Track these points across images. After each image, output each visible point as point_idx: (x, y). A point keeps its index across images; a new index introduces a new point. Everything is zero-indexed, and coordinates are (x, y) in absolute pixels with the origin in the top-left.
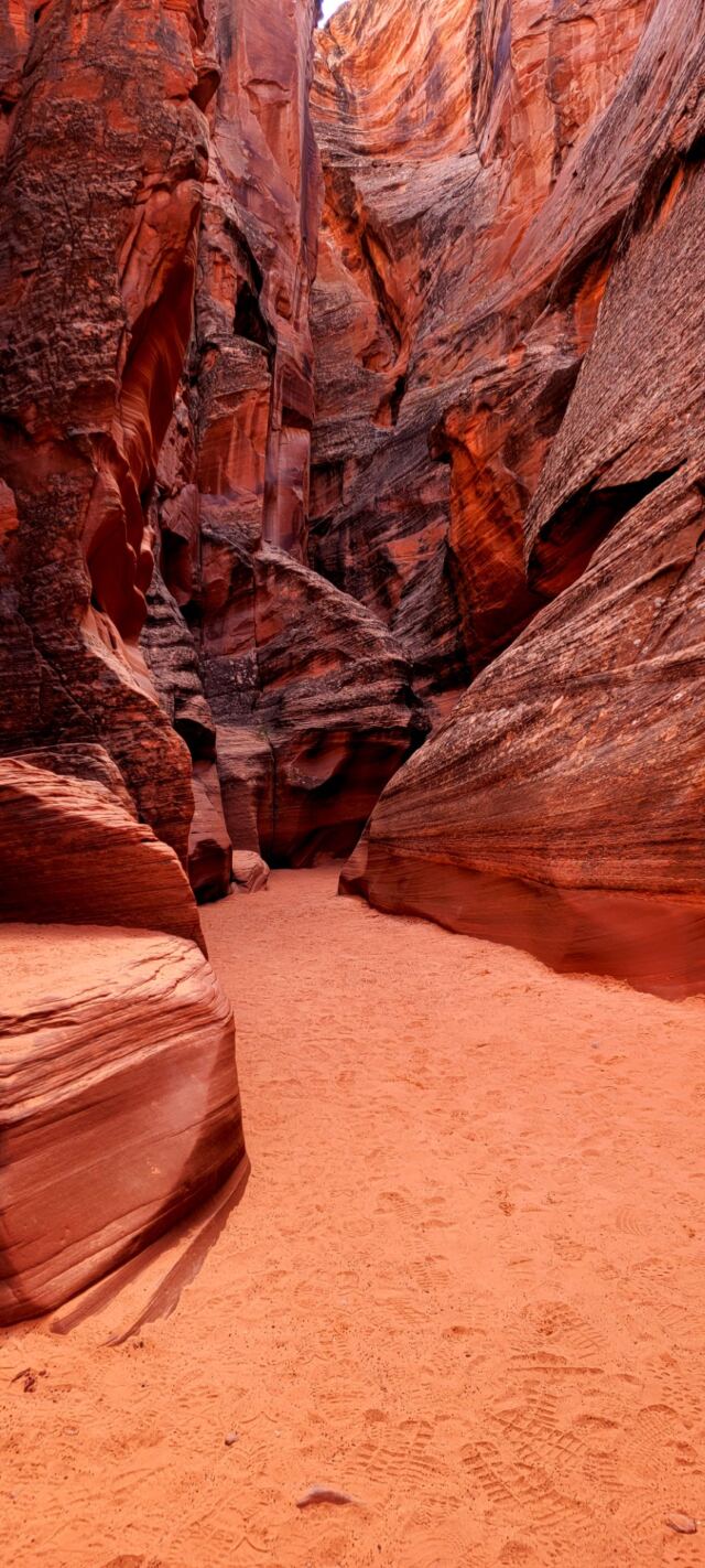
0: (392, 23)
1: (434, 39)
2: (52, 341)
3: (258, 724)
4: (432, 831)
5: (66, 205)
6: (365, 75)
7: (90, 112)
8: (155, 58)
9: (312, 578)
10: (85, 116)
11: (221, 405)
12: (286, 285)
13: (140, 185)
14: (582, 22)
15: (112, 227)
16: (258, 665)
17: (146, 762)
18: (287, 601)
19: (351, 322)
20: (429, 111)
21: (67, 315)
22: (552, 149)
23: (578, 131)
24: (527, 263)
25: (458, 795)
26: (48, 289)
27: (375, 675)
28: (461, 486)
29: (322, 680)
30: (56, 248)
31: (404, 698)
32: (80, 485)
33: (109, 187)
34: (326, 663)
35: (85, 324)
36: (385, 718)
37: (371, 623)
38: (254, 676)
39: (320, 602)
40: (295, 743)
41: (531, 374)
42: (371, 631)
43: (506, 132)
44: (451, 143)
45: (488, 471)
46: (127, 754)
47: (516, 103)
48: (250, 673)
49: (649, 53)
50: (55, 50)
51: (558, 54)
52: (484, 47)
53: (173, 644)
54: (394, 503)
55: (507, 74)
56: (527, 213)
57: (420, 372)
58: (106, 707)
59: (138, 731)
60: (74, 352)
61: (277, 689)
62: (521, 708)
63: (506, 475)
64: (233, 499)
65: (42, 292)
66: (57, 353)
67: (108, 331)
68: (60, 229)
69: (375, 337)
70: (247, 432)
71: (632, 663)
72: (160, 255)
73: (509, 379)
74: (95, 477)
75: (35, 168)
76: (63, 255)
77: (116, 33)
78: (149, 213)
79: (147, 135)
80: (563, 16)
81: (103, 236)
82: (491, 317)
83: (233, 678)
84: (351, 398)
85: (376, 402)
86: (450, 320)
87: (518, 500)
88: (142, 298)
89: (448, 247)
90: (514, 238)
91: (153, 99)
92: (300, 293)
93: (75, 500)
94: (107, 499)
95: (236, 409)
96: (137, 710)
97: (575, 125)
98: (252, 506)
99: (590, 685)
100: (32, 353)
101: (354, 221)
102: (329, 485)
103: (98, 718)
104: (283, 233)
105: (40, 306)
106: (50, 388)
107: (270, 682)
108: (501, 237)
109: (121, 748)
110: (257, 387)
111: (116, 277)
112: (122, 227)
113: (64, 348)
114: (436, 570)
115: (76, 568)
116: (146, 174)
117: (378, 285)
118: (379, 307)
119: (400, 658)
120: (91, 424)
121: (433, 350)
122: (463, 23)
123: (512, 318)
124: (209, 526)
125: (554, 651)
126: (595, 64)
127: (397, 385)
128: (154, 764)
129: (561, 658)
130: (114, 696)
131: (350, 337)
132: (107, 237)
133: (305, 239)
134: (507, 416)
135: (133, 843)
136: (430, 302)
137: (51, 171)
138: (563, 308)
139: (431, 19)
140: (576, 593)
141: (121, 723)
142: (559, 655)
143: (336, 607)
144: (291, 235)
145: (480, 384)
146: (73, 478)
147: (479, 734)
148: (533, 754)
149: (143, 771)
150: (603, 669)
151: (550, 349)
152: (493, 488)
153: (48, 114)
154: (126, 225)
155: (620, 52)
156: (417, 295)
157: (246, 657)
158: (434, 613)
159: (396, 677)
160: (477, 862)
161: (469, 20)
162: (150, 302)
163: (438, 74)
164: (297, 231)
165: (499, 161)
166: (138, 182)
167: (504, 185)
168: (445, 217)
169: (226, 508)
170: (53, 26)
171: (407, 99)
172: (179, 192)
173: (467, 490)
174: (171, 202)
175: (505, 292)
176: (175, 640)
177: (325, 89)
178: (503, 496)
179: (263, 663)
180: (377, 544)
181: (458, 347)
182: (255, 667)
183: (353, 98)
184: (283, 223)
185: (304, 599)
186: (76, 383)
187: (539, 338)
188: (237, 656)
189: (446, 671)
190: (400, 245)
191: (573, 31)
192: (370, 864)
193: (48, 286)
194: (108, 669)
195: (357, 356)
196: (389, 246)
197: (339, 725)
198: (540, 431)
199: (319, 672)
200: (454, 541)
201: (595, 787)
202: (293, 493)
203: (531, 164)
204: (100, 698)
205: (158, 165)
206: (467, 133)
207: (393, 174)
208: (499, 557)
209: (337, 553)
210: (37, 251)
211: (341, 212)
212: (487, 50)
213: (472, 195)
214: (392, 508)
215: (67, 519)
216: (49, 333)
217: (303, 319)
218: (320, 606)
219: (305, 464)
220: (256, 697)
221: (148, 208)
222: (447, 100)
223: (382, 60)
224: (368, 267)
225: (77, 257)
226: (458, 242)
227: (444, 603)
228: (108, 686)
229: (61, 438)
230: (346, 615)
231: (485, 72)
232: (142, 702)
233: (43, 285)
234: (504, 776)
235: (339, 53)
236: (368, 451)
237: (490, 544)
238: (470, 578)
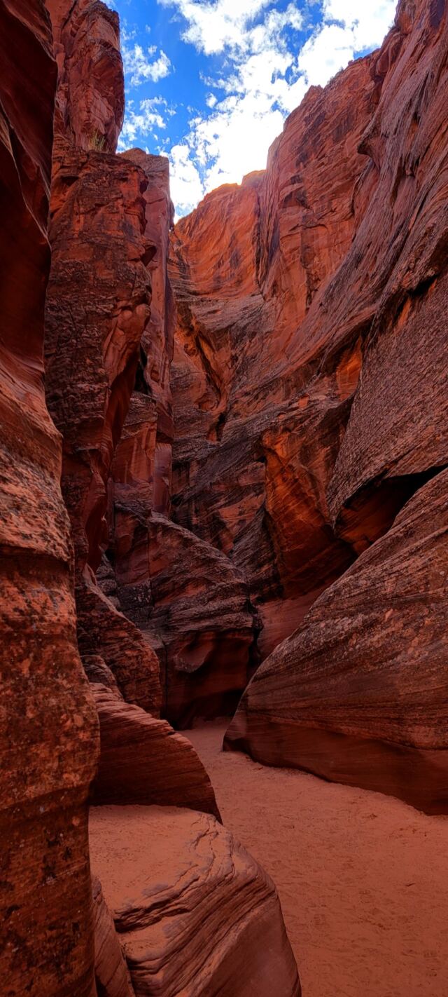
0: (210, 229)
1: (234, 237)
2: (65, 395)
3: (152, 628)
4: (302, 704)
5: (72, 317)
6: (194, 255)
7: (86, 267)
8: (122, 239)
9: (186, 533)
10: (83, 269)
11: (127, 431)
12: (157, 363)
13: (115, 306)
14: (319, 227)
15: (99, 329)
16: (151, 589)
17: (129, 666)
18: (170, 547)
19: (191, 384)
20: (232, 272)
21: (74, 380)
22: (306, 292)
23: (320, 283)
24: (295, 351)
25: (319, 678)
26: (62, 365)
27: (229, 594)
28: (273, 476)
29: (194, 597)
30: (66, 341)
31: (248, 608)
32: (82, 482)
33: (97, 308)
34: (197, 587)
35: (85, 385)
36: (237, 622)
37: (224, 562)
38: (149, 596)
39: (191, 548)
40: (180, 641)
41: (314, 411)
42: (224, 565)
43: (279, 283)
44: (245, 289)
45: (291, 466)
46: (116, 661)
47: (284, 268)
48: (146, 595)
49: (361, 243)
50: (64, 234)
51: (306, 244)
52: (262, 241)
53: (103, 578)
54: (222, 486)
55: (277, 254)
56: (294, 325)
57: (234, 411)
58: (101, 628)
59: (123, 644)
60: (79, 401)
61: (164, 605)
62: (361, 617)
63: (301, 468)
64: (135, 486)
65: (58, 366)
66: (68, 401)
67: (98, 389)
68: (68, 331)
69: (205, 392)
70: (143, 446)
71: (442, 586)
72: (126, 345)
73: (300, 414)
74: (91, 476)
75: (53, 297)
76: (71, 345)
77: (99, 226)
78: (120, 322)
79: (119, 279)
80: (307, 225)
81: (95, 335)
82: (276, 380)
83: (135, 598)
84: (192, 426)
85: (208, 428)
86: (251, 381)
87: (310, 483)
88: (115, 369)
89: (248, 343)
90: (287, 338)
91: (121, 261)
92: (165, 368)
93: (79, 491)
94: (98, 490)
95: (137, 433)
96: (121, 629)
97: (318, 280)
98: (146, 490)
99: (412, 602)
100: (52, 402)
101: (191, 329)
102: (180, 476)
103: (95, 636)
104: (155, 335)
105: (56, 375)
106: (64, 423)
107: (160, 600)
108: (278, 338)
109: (111, 657)
110: (149, 420)
111: (102, 357)
112: (105, 330)
113: (73, 399)
114: (257, 526)
115: (80, 534)
116: (118, 301)
117: (206, 363)
118: (207, 375)
119: (243, 582)
120: (89, 444)
121: (242, 399)
122: (250, 229)
123: (288, 381)
124: (120, 503)
125: (379, 579)
126: (327, 250)
127: (220, 418)
128: (134, 667)
129: (386, 583)
130: (106, 620)
131: (190, 392)
132: (97, 335)
133: (167, 339)
134: (301, 436)
135: (163, 736)
136: (238, 373)
137: (62, 299)
138: (329, 375)
139: (232, 227)
140: (388, 541)
141: (111, 639)
142: (384, 582)
143: (202, 550)
144: (159, 337)
145: (283, 417)
146: (78, 477)
147: (330, 635)
148: (377, 649)
149: (127, 673)
150: (420, 591)
151: (324, 397)
152: (294, 476)
153: (61, 268)
154: (108, 328)
155: (341, 243)
156: (230, 369)
157: (143, 584)
158: (257, 552)
159: (243, 594)
160: (342, 727)
161: (253, 227)
162: (119, 372)
163: (236, 255)
164: (163, 335)
165: (275, 298)
166: (114, 305)
167: (279, 311)
168: (245, 327)
169: (130, 491)
170: (63, 221)
171: (219, 267)
172: (137, 311)
173: (277, 478)
174: (133, 316)
175: (283, 366)
176: (105, 576)
177: (172, 261)
178: (300, 481)
179: (155, 588)
180: (212, 511)
181: (256, 397)
182: (150, 591)
183: (189, 266)
184: (154, 330)
185: (181, 546)
186: (81, 419)
187: (316, 392)
188: (137, 584)
189: (266, 589)
190: (218, 342)
191: (314, 232)
192: (250, 729)
193: (61, 363)
194: (102, 601)
195: (195, 402)
196: (212, 342)
197: (207, 627)
198: (322, 443)
199: (192, 592)
200: (270, 508)
201: (433, 673)
202: (163, 481)
203: (294, 300)
204: (97, 622)
205: (125, 296)
206: (254, 284)
207: (213, 305)
208: (300, 517)
209: (187, 516)
210: (54, 343)
211: (183, 325)
212: (265, 242)
213: (260, 316)
214: (222, 488)
215: (74, 503)
216: (63, 390)
217: (166, 383)
218: (192, 550)
219: (169, 464)
220: (150, 611)
221: (119, 319)
222: (242, 267)
223: (204, 248)
224: (200, 354)
225: (80, 347)
226: (253, 340)
227: (263, 546)
228: (102, 613)
229: (70, 453)
230: (208, 555)
231: (263, 253)
232: (125, 623)
233: (58, 362)
234: (356, 665)
235: (180, 243)
236: (204, 456)
237: (293, 510)
238: (281, 531)
